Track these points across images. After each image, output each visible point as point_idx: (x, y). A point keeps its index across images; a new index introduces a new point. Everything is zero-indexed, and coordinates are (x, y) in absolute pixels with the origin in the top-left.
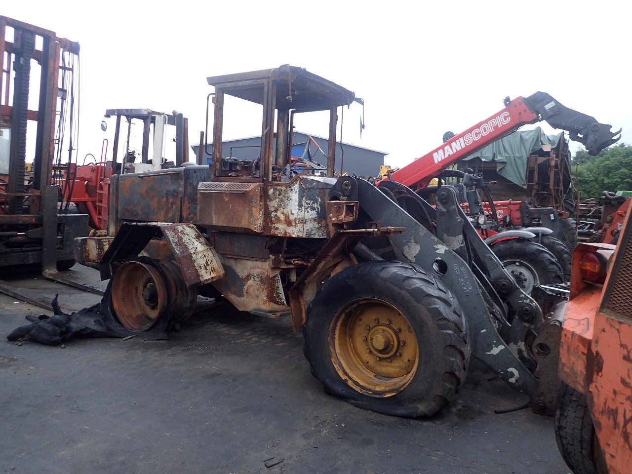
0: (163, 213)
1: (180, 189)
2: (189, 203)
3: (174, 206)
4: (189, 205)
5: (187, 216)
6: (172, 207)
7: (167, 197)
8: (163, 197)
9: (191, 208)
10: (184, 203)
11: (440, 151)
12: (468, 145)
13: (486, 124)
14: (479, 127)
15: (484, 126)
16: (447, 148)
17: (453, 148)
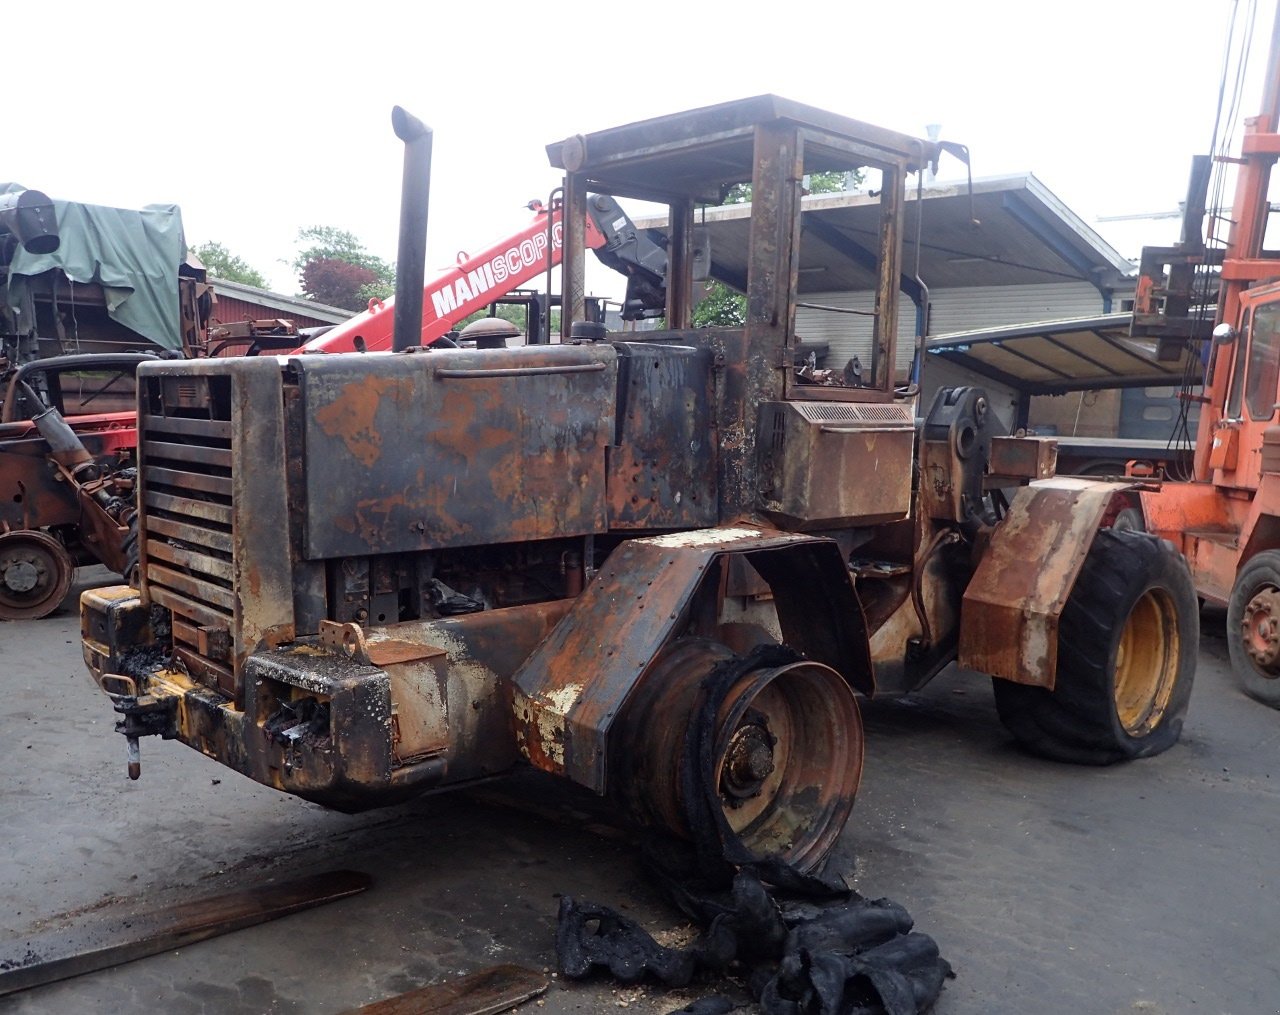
0: (547, 508)
1: (605, 419)
2: (636, 465)
3: (584, 479)
4: (634, 471)
5: (627, 507)
6: (579, 483)
7: (559, 451)
8: (543, 449)
9: (641, 480)
10: (618, 465)
11: (447, 290)
12: (499, 281)
13: (529, 241)
14: (517, 246)
15: (526, 244)
16: (460, 283)
17: (473, 286)
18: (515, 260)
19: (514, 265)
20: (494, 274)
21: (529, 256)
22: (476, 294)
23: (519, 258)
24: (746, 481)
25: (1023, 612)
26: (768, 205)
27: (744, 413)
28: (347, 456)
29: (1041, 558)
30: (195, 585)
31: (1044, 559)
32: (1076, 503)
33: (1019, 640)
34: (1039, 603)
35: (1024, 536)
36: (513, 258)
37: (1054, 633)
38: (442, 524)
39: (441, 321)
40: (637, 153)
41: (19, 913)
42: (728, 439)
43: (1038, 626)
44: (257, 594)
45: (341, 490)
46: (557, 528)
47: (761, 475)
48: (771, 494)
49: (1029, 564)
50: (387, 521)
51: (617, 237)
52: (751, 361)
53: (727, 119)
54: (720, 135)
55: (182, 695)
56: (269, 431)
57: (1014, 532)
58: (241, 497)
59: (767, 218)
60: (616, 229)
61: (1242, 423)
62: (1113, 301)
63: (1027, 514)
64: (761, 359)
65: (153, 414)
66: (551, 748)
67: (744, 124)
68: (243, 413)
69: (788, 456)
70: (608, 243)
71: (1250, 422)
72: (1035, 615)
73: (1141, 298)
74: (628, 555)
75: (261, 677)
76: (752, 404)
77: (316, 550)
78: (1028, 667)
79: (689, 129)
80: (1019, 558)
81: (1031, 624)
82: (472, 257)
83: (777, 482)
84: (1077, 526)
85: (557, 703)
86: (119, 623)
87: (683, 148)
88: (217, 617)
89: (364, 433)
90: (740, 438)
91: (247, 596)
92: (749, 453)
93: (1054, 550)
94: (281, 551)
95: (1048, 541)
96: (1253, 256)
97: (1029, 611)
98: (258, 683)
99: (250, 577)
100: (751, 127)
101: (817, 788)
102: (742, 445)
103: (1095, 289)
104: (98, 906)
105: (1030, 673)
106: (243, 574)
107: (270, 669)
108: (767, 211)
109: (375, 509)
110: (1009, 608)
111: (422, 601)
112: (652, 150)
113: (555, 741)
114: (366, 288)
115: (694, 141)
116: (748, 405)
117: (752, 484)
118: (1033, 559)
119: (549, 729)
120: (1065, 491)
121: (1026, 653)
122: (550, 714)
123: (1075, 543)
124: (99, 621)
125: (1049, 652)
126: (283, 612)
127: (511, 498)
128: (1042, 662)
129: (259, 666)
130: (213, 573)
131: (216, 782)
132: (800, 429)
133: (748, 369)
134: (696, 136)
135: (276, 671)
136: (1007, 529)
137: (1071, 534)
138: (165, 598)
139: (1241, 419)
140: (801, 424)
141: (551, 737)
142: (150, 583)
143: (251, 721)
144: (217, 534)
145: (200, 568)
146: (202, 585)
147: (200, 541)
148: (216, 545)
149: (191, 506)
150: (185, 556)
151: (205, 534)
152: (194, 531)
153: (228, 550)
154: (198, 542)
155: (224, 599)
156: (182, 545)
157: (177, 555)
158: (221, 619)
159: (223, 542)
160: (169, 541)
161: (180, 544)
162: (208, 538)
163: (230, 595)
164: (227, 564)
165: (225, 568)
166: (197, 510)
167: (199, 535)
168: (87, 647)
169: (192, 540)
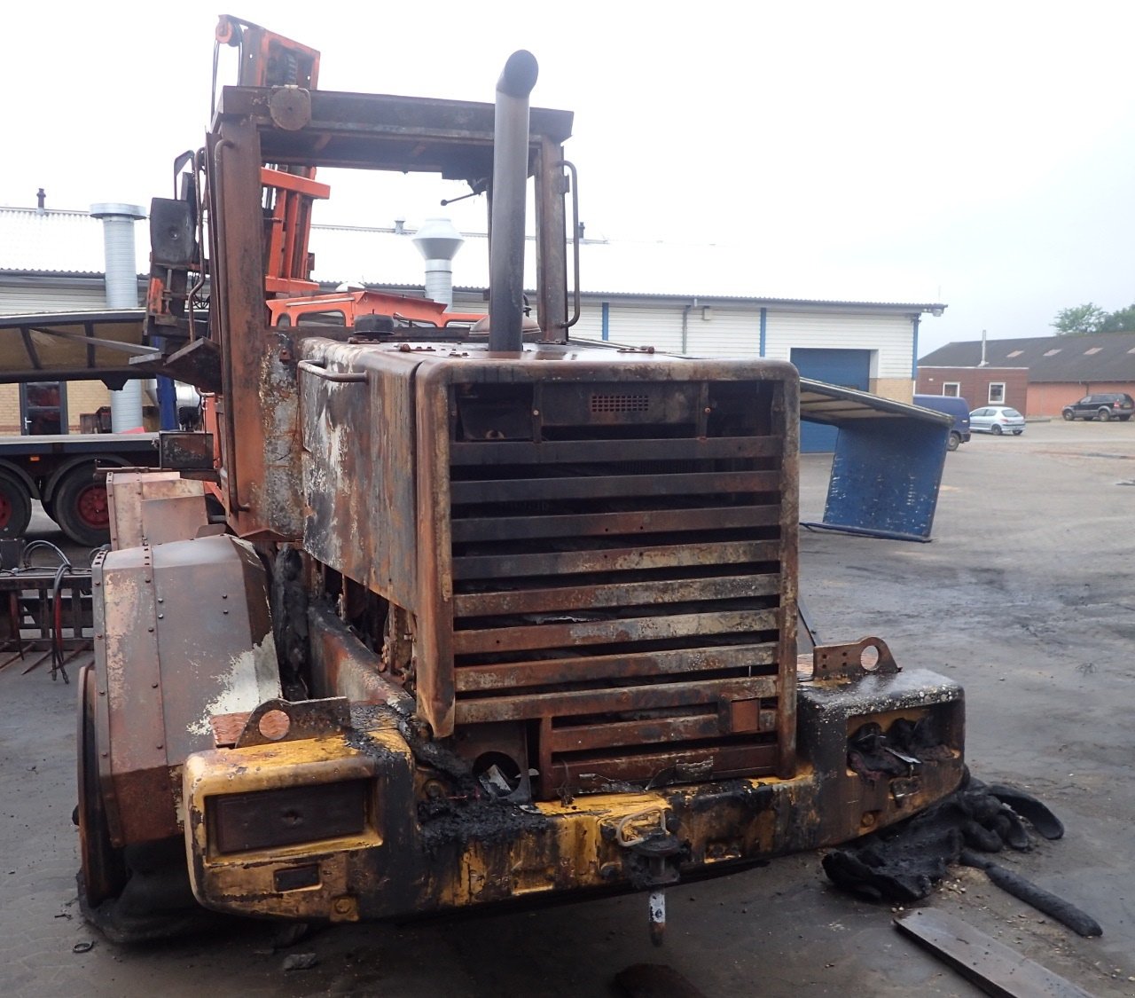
30: (649, 659)
55: (669, 807)
75: (853, 718)
107: (871, 704)
130: (705, 632)
138: (517, 706)
143: (838, 775)
144: (718, 579)
145: (664, 634)
146: (667, 656)
147: (667, 598)
148: (716, 594)
149: (635, 557)
150: (610, 630)
151: (681, 586)
152: (647, 589)
153: (751, 594)
154: (660, 600)
155: (737, 658)
156: (589, 617)
157: (581, 633)
158: (724, 684)
159: (735, 587)
160: (538, 619)
161: (583, 616)
162: (694, 590)
163: (753, 649)
164: (745, 613)
165: (741, 618)
166: (657, 559)
167: (664, 590)
168: (246, 867)
169: (641, 601)
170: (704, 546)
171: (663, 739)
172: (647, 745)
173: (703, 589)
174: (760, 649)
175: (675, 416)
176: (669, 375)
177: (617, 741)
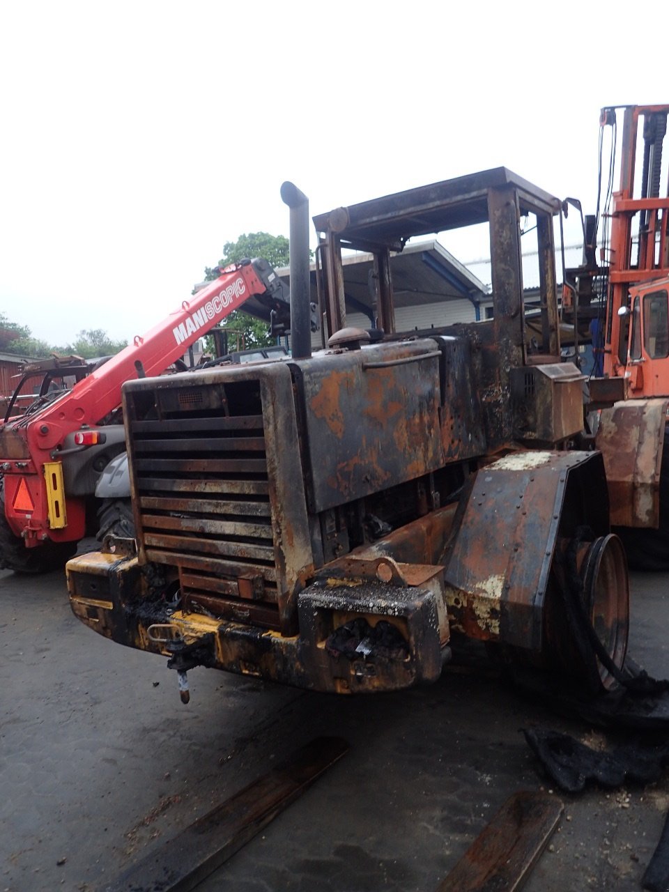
11: (181, 326)
12: (210, 318)
13: (224, 291)
14: (218, 295)
15: (223, 293)
16: (188, 321)
17: (196, 322)
18: (218, 304)
19: (218, 307)
20: (207, 314)
21: (225, 301)
22: (198, 328)
23: (220, 302)
24: (506, 421)
25: (633, 483)
26: (502, 240)
27: (500, 376)
28: (329, 432)
29: (634, 449)
30: (214, 545)
31: (636, 450)
32: (645, 413)
33: (633, 501)
34: (643, 477)
35: (618, 437)
36: (216, 303)
37: (657, 494)
38: (377, 474)
39: (180, 347)
40: (389, 215)
41: (106, 830)
42: (488, 395)
43: (645, 491)
44: (292, 545)
45: (328, 458)
46: (426, 467)
47: (516, 416)
48: (527, 427)
49: (627, 454)
50: (352, 477)
51: (271, 286)
52: (502, 342)
53: (465, 186)
54: (459, 197)
55: (216, 631)
56: (288, 419)
57: (609, 436)
58: (277, 472)
59: (502, 249)
60: (270, 281)
61: (644, 361)
62: (480, 308)
63: (614, 424)
64: (508, 340)
65: (139, 419)
66: (487, 624)
67: (480, 188)
68: (273, 407)
69: (538, 401)
70: (267, 290)
71: (650, 360)
72: (643, 485)
73: (566, 298)
74: (489, 479)
75: (318, 609)
76: (504, 370)
77: (320, 506)
78: (640, 517)
79: (433, 196)
80: (619, 451)
81: (641, 490)
82: (192, 305)
83: (531, 419)
84: (651, 427)
85: (488, 591)
86: (122, 581)
87: (429, 209)
88: (243, 567)
89: (335, 414)
90: (499, 393)
91: (287, 548)
92: (506, 403)
93: (640, 443)
94: (302, 509)
95: (634, 438)
96: (626, 269)
97: (638, 482)
98: (315, 614)
99: (287, 533)
100: (485, 191)
101: (601, 617)
102: (500, 398)
103: (470, 303)
104: (163, 809)
105: (641, 520)
106: (283, 532)
107: (330, 603)
108: (502, 244)
109: (346, 469)
110: (624, 482)
111: (364, 531)
112: (402, 212)
113: (491, 618)
114: (13, 342)
115: (438, 203)
116: (502, 371)
117: (509, 423)
118: (629, 450)
119: (485, 610)
120: (634, 407)
121: (638, 509)
122: (483, 599)
123: (653, 438)
124: (94, 582)
125: (654, 506)
126: (307, 556)
127: (405, 449)
128: (648, 513)
129: (314, 600)
130: (238, 533)
131: (156, 685)
132: (545, 383)
133: (499, 348)
134: (439, 200)
135: (339, 603)
136: (604, 435)
137: (649, 432)
138: (168, 558)
139: (643, 359)
140: (545, 379)
141: (486, 616)
142: (147, 547)
143: (310, 643)
144: (241, 503)
145: (219, 531)
146: (222, 544)
147: (218, 511)
148: (241, 512)
149: (203, 485)
150: (197, 524)
151: (224, 504)
152: (209, 504)
153: (259, 514)
154: (215, 511)
155: (255, 552)
156: (191, 516)
157: (186, 524)
158: (251, 568)
159: (251, 509)
160: (171, 514)
161: (188, 515)
162: (230, 507)
163: (264, 549)
164: (258, 525)
165: (255, 528)
166: (212, 487)
167: (217, 506)
168: (79, 603)
169: (207, 511)
170: (233, 482)
171: (226, 593)
172: (219, 593)
173: (235, 508)
174: (267, 550)
175: (215, 405)
176: (203, 381)
177: (208, 588)
